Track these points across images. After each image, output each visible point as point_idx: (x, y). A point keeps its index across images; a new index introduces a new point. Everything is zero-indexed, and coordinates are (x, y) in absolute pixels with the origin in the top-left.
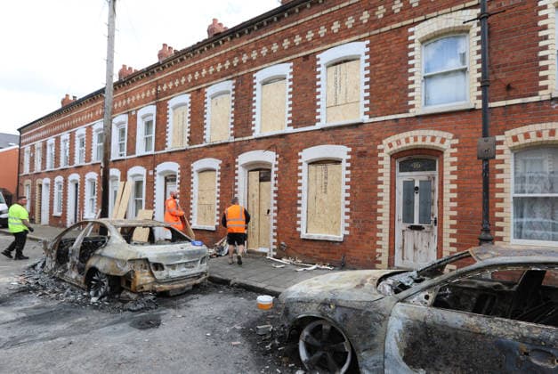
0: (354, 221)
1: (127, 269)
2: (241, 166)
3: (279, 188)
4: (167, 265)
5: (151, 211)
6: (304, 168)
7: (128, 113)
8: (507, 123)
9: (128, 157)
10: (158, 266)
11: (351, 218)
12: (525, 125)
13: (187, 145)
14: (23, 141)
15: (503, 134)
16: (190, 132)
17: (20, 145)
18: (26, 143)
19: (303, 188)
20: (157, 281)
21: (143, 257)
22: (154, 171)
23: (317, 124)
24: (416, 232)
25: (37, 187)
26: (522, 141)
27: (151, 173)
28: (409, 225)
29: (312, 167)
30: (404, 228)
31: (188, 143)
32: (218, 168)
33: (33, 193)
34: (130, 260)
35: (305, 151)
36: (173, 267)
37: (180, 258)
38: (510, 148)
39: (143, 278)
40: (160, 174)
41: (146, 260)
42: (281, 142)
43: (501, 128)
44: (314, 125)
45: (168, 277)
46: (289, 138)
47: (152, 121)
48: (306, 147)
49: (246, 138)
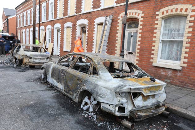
0: (109, 49)
1: (21, 58)
2: (78, 25)
3: (88, 35)
4: (33, 58)
5: (53, 44)
6: (96, 26)
7: (46, 2)
8: (161, 5)
9: (47, 21)
10: (30, 58)
11: (108, 48)
12: (167, 6)
13: (63, 16)
14: (17, 13)
15: (159, 11)
16: (64, 11)
17: (16, 15)
18: (18, 14)
19: (95, 35)
20: (30, 62)
21: (26, 54)
22: (54, 27)
23: (100, 7)
24: (130, 55)
25: (22, 33)
26: (165, 14)
27: (53, 28)
28: (128, 52)
29: (99, 26)
30: (127, 53)
31: (63, 15)
32: (71, 26)
33: (21, 35)
34: (23, 55)
35: (96, 19)
36: (36, 59)
37: (38, 56)
38: (161, 17)
39: (26, 61)
40: (56, 28)
41: (27, 55)
42: (89, 15)
43: (159, 8)
44: (99, 8)
45: (33, 61)
46: (92, 14)
47: (53, 6)
48: (96, 18)
49: (80, 14)
